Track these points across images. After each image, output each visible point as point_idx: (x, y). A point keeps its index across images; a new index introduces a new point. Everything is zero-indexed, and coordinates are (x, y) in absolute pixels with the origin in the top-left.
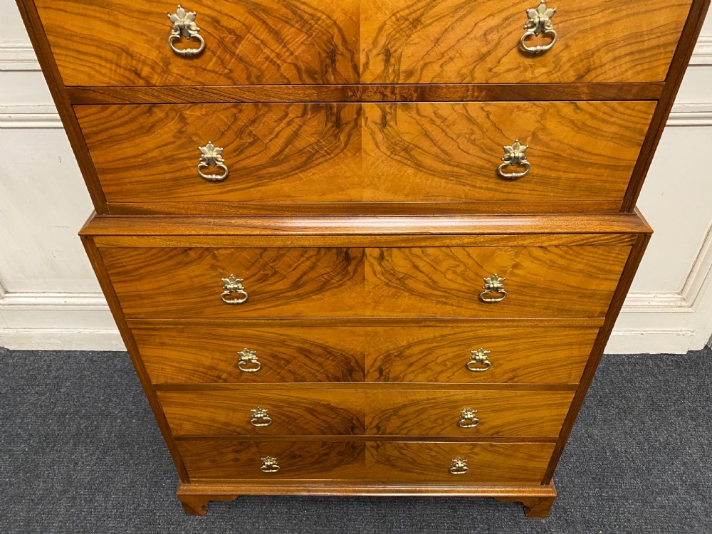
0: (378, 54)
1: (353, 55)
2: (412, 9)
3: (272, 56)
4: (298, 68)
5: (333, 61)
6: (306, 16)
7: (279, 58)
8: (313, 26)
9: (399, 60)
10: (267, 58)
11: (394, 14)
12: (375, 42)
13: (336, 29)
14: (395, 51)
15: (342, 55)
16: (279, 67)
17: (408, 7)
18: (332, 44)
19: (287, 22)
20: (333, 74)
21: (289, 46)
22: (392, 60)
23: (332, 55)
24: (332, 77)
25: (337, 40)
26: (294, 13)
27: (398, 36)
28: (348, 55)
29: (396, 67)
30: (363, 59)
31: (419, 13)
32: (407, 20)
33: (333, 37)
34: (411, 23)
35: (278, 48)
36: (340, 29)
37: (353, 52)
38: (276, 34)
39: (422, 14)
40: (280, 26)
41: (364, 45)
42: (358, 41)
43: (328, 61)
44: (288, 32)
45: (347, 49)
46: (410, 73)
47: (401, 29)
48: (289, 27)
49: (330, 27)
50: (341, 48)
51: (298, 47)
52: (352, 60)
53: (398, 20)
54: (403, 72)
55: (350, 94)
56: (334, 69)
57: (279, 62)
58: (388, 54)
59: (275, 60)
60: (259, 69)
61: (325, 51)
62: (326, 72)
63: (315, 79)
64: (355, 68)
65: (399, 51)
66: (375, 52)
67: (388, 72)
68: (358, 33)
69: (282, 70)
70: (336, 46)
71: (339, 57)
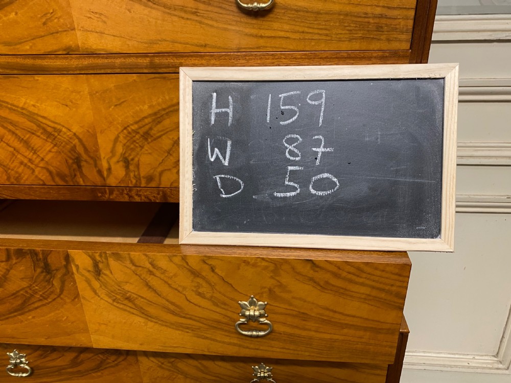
0: (118, 162)
1: (95, 161)
2: (141, 124)
3: (26, 161)
4: (50, 173)
5: (80, 167)
6: (49, 129)
7: (32, 163)
8: (56, 137)
9: (138, 166)
10: (22, 163)
11: (125, 128)
12: (113, 151)
13: (76, 141)
14: (133, 159)
15: (86, 161)
16: (33, 171)
17: (136, 123)
18: (75, 152)
19: (33, 133)
20: (81, 177)
21: (38, 153)
22: (131, 168)
23: (78, 161)
24: (81, 179)
25: (80, 149)
26: (39, 126)
27: (132, 146)
28: (91, 162)
29: (136, 173)
30: (105, 165)
31: (147, 127)
32: (138, 133)
33: (75, 146)
34: (142, 136)
35: (30, 155)
36: (80, 140)
37: (95, 160)
38: (26, 143)
39: (151, 129)
40: (27, 136)
41: (104, 153)
42: (97, 150)
43: (75, 166)
44: (36, 142)
45: (89, 156)
46: (150, 179)
47: (135, 141)
48: (35, 137)
49: (71, 138)
50: (84, 156)
51: (47, 154)
52: (96, 166)
53: (129, 133)
54: (143, 177)
55: (100, 195)
56: (81, 172)
57: (33, 166)
58: (127, 163)
59: (29, 164)
60: (17, 172)
61: (71, 158)
62: (75, 175)
63: (66, 181)
64: (100, 172)
65: (136, 159)
66: (114, 160)
67: (130, 177)
68: (96, 143)
69: (36, 173)
70: (79, 154)
71: (83, 163)
